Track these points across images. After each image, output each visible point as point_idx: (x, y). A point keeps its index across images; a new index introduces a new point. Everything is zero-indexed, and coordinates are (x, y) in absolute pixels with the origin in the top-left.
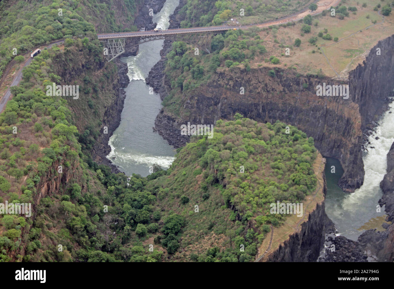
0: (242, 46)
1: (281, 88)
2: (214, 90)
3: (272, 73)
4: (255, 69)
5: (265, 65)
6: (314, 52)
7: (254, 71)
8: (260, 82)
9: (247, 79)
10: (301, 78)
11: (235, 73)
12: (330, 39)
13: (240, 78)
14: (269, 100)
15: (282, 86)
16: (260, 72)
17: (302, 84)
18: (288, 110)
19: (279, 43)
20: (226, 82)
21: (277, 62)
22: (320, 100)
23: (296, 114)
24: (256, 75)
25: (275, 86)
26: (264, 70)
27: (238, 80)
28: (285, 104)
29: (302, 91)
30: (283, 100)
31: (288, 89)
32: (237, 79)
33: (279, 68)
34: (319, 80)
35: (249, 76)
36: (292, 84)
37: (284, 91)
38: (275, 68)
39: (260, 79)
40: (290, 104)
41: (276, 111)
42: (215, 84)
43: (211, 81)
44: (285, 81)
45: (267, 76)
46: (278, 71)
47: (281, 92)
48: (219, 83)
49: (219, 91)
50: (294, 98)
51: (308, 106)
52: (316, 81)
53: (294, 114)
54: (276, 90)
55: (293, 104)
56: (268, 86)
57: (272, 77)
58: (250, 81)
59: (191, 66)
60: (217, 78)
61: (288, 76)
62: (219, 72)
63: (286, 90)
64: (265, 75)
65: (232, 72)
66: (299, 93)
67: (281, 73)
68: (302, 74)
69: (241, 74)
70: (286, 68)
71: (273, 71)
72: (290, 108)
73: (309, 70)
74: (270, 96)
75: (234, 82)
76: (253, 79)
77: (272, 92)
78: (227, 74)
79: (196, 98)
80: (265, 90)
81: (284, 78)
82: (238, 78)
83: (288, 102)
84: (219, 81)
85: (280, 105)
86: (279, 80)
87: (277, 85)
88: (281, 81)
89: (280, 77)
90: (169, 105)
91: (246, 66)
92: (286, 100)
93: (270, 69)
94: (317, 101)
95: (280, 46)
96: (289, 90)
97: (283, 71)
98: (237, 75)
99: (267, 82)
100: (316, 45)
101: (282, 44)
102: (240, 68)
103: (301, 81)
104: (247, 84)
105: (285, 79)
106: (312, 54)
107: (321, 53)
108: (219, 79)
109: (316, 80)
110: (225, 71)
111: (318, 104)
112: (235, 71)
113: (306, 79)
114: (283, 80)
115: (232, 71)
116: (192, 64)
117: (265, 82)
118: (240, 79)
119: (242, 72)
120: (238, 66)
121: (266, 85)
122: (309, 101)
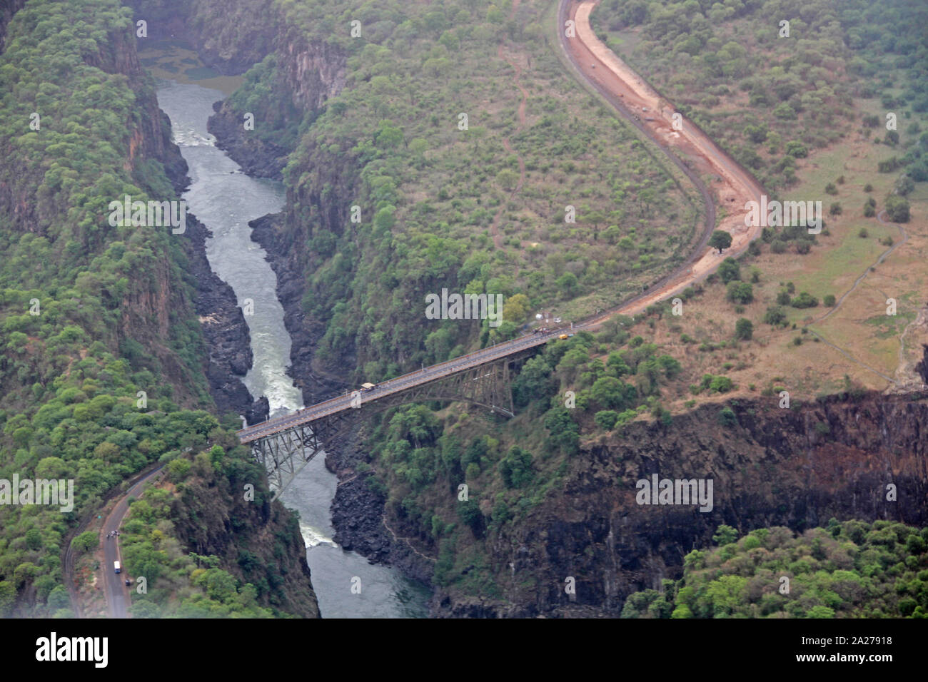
0: (617, 369)
1: (761, 452)
2: (586, 499)
3: (727, 416)
4: (683, 417)
5: (702, 399)
6: (798, 342)
7: (682, 421)
8: (704, 448)
9: (670, 447)
10: (805, 411)
11: (635, 437)
12: (813, 304)
13: (652, 449)
14: (739, 489)
15: (761, 444)
16: (695, 420)
17: (810, 426)
18: (792, 506)
19: (695, 343)
20: (617, 469)
21: (725, 387)
22: (869, 457)
23: (816, 512)
24: (690, 431)
25: (745, 449)
26: (703, 414)
27: (649, 455)
28: (781, 490)
29: (815, 445)
30: (774, 483)
31: (777, 448)
32: (644, 453)
33: (741, 400)
34: (853, 406)
35: (672, 438)
36: (785, 434)
37: (770, 456)
38: (729, 402)
39: (702, 439)
40: (793, 489)
41: (762, 515)
42: (586, 482)
43: (574, 476)
44: (764, 429)
45: (715, 428)
46: (740, 407)
47: (762, 461)
48: (596, 476)
49: (600, 499)
50: (798, 469)
51: (842, 481)
52: (846, 411)
53: (812, 512)
54: (748, 461)
55: (802, 485)
56: (728, 452)
57: (731, 426)
58: (679, 451)
59: (483, 458)
60: (587, 464)
61: (770, 415)
62: (589, 448)
63: (774, 452)
64: (711, 426)
65: (626, 439)
66: (811, 454)
67: (751, 411)
68: (804, 400)
69: (652, 436)
70: (758, 394)
71: (729, 410)
72: (796, 498)
73: (817, 387)
74: (738, 478)
75: (637, 463)
76: (685, 443)
77: (739, 466)
78: (614, 448)
79: (544, 534)
80: (722, 466)
81: (759, 421)
82: (647, 451)
83: (787, 483)
84: (595, 471)
85: (769, 497)
86: (748, 431)
87: (748, 447)
88: (754, 434)
89: (749, 422)
90: (460, 579)
91: (658, 413)
92: (782, 479)
93: (718, 407)
94: (861, 464)
95: (703, 350)
96: (781, 452)
97: (751, 404)
98: (643, 441)
99: (723, 443)
100: (792, 324)
101: (705, 343)
102: (643, 423)
103: (807, 419)
104: (673, 461)
105: (764, 423)
106: (799, 349)
107: (817, 340)
108: (595, 467)
109: (845, 406)
110: (604, 440)
111: (867, 472)
112: (634, 433)
113: (818, 410)
114: (759, 427)
115: (625, 434)
116: (484, 454)
117: (716, 445)
118: (652, 452)
119: (653, 430)
120: (636, 420)
121: (721, 452)
122: (841, 468)
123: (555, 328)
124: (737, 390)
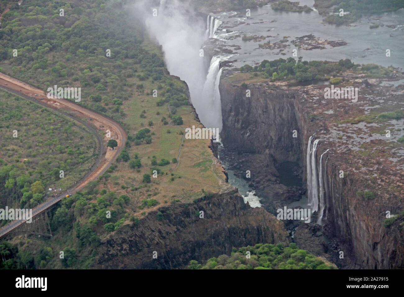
1: (174, 228)
2: (107, 265)
3: (160, 216)
4: (142, 219)
5: (147, 211)
6: (173, 180)
7: (143, 221)
8: (153, 231)
9: (140, 234)
10: (190, 207)
11: (125, 232)
12: (168, 163)
13: (133, 236)
14: (168, 247)
15: (174, 225)
16: (148, 220)
17: (192, 213)
18: (190, 249)
19: (128, 188)
20: (119, 248)
21: (154, 204)
22: (217, 222)
23: (199, 249)
24: (147, 225)
25: (168, 229)
26: (149, 217)
27: (132, 239)
28: (184, 243)
29: (195, 221)
30: (181, 241)
31: (180, 226)
32: (130, 239)
33: (163, 208)
34: (208, 201)
35: (140, 229)
36: (183, 219)
37: (178, 230)
38: (159, 209)
39: (152, 228)
40: (189, 242)
41: (178, 256)
42: (106, 257)
43: (100, 255)
44: (175, 218)
45: (155, 222)
46: (163, 210)
47: (175, 232)
48: (110, 253)
49: (113, 263)
50: (190, 233)
51: (207, 234)
52: (206, 204)
53: (197, 250)
54: (170, 233)
55: (192, 239)
56: (162, 231)
57: (160, 220)
58: (144, 234)
59: (47, 257)
60: (105, 249)
61: (176, 212)
62: (105, 241)
63: (179, 227)
64: (154, 221)
65: (122, 234)
66: (194, 225)
67: (168, 212)
68: (188, 203)
69: (132, 230)
70: (169, 204)
71: (160, 213)
72: (191, 246)
73: (190, 197)
74: (168, 242)
75: (127, 244)
76: (145, 231)
77: (167, 237)
78: (117, 239)
80: (161, 238)
81: (172, 215)
82: (131, 237)
83: (186, 240)
84: (110, 251)
85: (180, 248)
86: (168, 221)
88: (170, 221)
89: (168, 217)
91: (133, 220)
92: (184, 239)
93: (155, 213)
94: (214, 226)
95: (133, 190)
96: (182, 227)
97: (168, 209)
98: (129, 234)
99: (160, 228)
100: (165, 173)
101: (132, 187)
102: (128, 225)
103: (190, 210)
104: (142, 240)
105: (174, 216)
106: (174, 182)
107: (180, 177)
108: (109, 249)
109: (205, 202)
110: (111, 236)
111: (217, 228)
112: (124, 230)
113: (195, 206)
114: (172, 218)
115: (121, 232)
116: (47, 255)
117: (157, 229)
118: (134, 237)
119: (132, 228)
120: (124, 224)
121: (160, 232)
122: (207, 229)
123: (61, 193)
124: (159, 204)
